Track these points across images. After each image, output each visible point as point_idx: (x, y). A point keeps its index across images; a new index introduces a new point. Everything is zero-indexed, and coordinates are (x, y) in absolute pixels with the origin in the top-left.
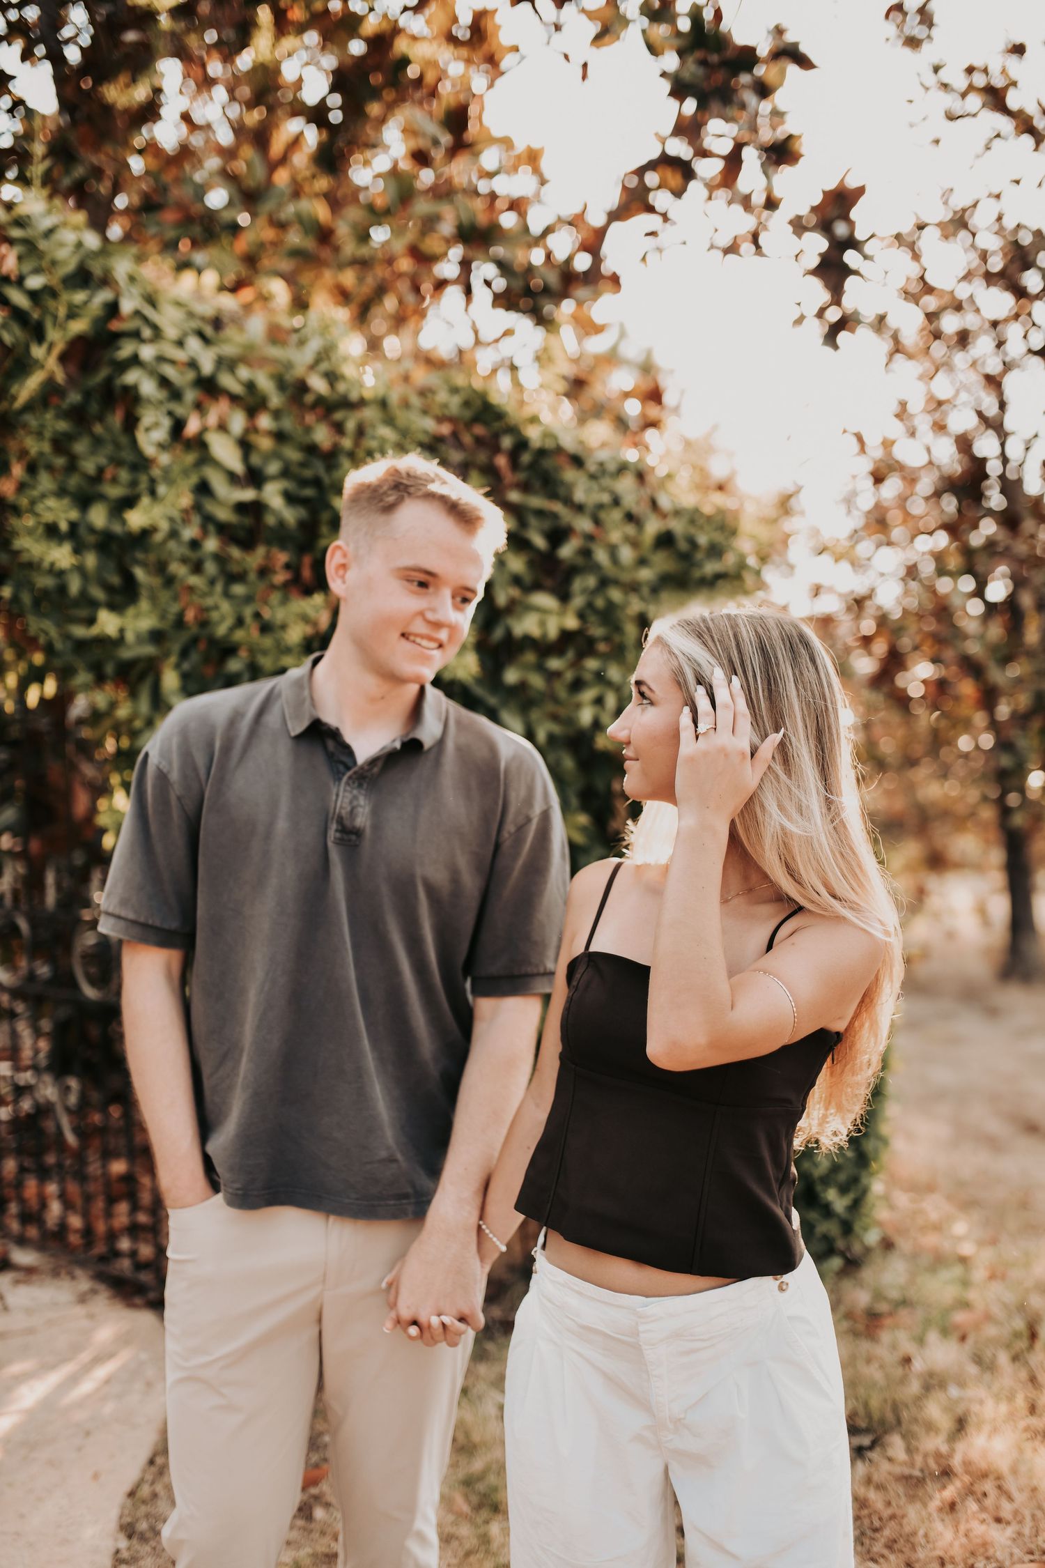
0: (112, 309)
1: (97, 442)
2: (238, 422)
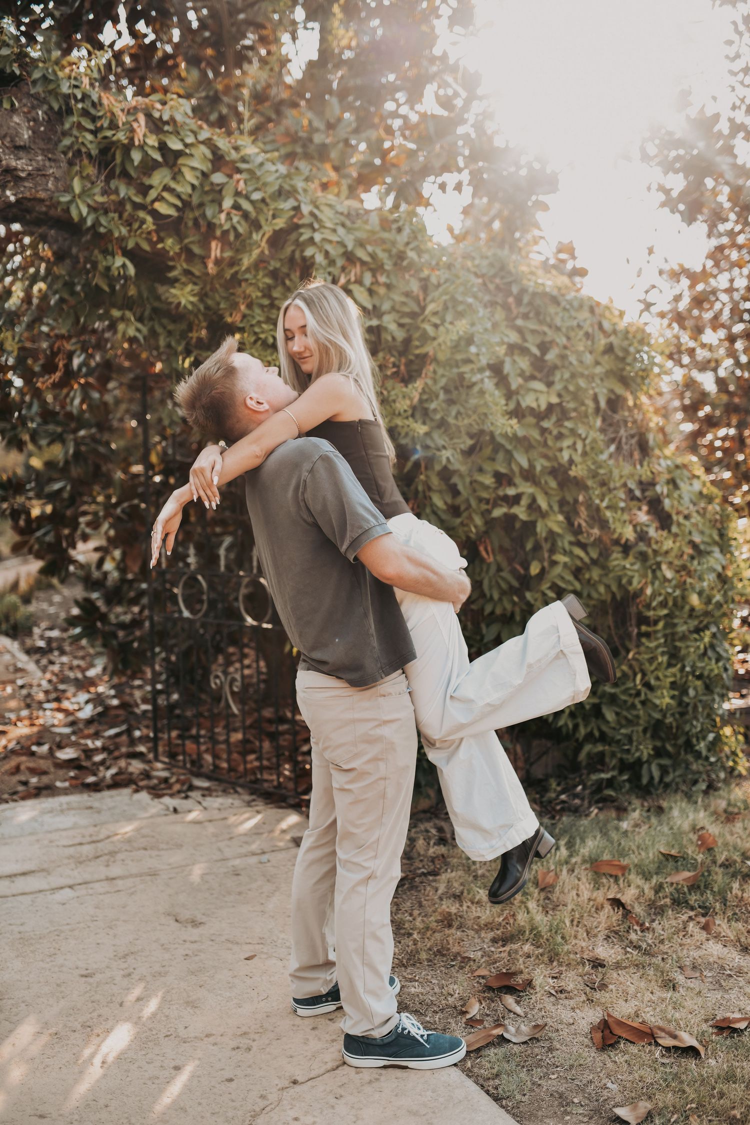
0: (297, 211)
2: (368, 279)
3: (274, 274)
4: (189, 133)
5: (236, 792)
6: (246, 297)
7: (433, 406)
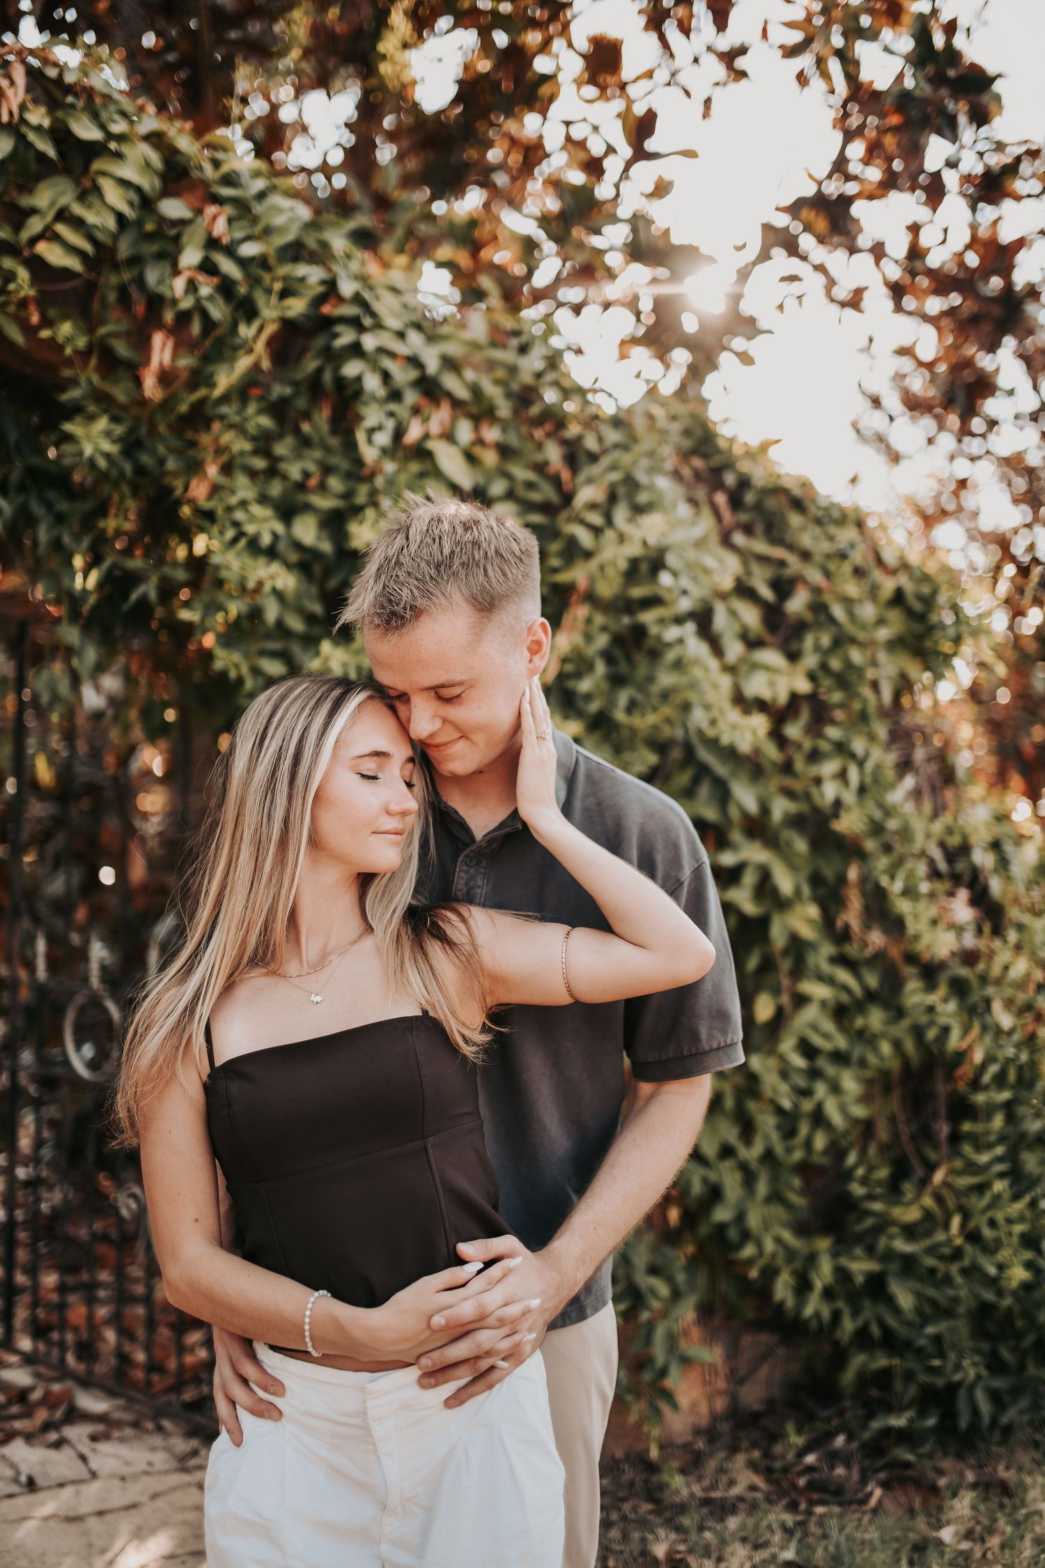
0: (331, 289)
1: (305, 442)
2: (465, 431)
3: (279, 410)
4: (117, 117)
5: (160, 1429)
6: (220, 451)
7: (585, 685)
